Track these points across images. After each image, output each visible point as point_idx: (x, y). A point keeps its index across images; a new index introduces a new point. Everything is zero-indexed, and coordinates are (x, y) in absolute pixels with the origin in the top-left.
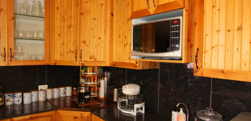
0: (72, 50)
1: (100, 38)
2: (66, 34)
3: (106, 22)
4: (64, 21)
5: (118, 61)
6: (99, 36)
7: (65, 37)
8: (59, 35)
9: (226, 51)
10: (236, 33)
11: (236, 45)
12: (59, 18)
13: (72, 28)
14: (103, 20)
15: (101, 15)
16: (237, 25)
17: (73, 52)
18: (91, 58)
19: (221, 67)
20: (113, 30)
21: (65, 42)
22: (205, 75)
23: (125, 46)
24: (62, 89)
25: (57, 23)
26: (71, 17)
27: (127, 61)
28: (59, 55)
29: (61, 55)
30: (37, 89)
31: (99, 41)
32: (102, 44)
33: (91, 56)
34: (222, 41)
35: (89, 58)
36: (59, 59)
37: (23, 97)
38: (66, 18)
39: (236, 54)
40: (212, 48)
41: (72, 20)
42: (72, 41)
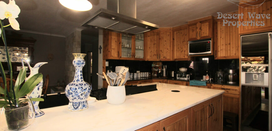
0: (155, 54)
1: (168, 49)
2: (152, 47)
3: (170, 42)
4: (151, 42)
5: (177, 58)
6: (167, 48)
7: (152, 49)
8: (150, 48)
9: (225, 50)
10: (229, 45)
11: (229, 49)
12: (149, 40)
13: (155, 45)
14: (169, 42)
15: (168, 39)
16: (228, 43)
17: (156, 55)
18: (164, 57)
19: (224, 55)
20: (174, 46)
21: (152, 51)
22: (219, 58)
23: (181, 52)
24: (146, 73)
25: (149, 43)
26: (155, 40)
27: (183, 58)
28: (149, 56)
29: (150, 56)
30: (136, 72)
31: (167, 50)
32: (169, 52)
33: (164, 56)
34: (224, 48)
35: (163, 57)
36: (149, 58)
37: (133, 75)
38: (153, 40)
39: (229, 51)
40: (221, 50)
41: (155, 42)
42: (155, 50)
